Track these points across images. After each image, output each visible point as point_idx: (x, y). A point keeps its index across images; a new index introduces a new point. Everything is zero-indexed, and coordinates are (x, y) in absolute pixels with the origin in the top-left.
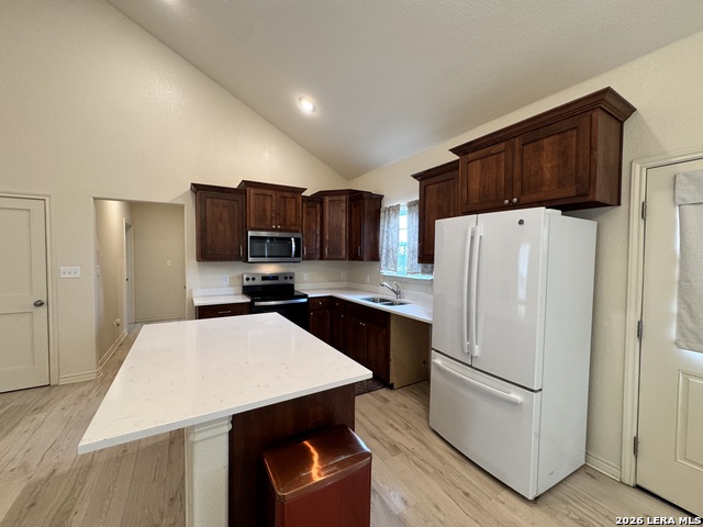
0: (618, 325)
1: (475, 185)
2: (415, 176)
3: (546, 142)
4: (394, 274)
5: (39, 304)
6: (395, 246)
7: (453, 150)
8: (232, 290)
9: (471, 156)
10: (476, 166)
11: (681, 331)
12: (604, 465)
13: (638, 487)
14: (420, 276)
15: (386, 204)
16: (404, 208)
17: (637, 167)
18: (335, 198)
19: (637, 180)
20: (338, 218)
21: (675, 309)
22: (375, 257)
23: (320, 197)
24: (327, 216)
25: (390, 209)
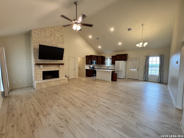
0: (127, 68)
2: (111, 56)
7: (116, 55)
8: (89, 68)
10: (118, 57)
12: (126, 78)
13: (128, 78)
14: (111, 66)
15: (106, 58)
19: (128, 59)
20: (100, 59)
22: (104, 64)
25: (107, 58)
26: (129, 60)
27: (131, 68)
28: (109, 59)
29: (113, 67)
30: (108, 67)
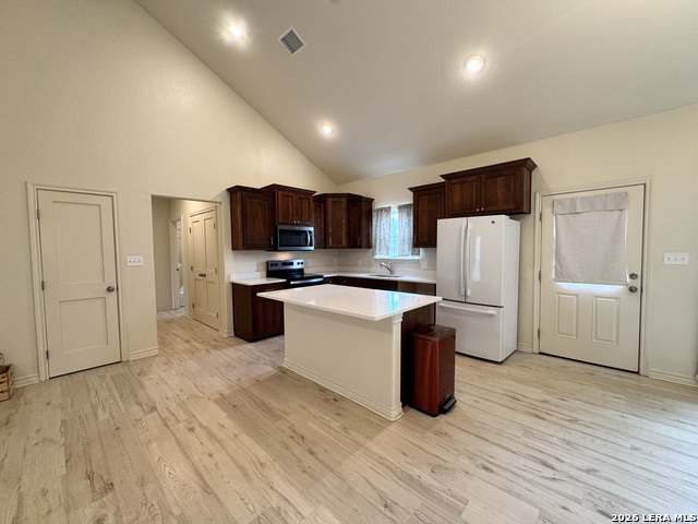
0: (529, 273)
1: (457, 198)
2: (410, 189)
3: (499, 179)
4: (387, 257)
5: (110, 290)
6: (387, 236)
7: (442, 176)
8: (259, 274)
9: (454, 181)
10: (458, 187)
11: (557, 274)
12: (525, 348)
13: (541, 353)
14: (411, 257)
15: (376, 206)
16: (394, 209)
17: (538, 195)
18: (336, 199)
20: (340, 216)
21: (554, 264)
22: (369, 246)
23: (323, 197)
24: (330, 214)
25: (381, 210)
26: (547, 212)
27: (562, 275)
28: (395, 215)
29: (425, 265)
30: (390, 265)
